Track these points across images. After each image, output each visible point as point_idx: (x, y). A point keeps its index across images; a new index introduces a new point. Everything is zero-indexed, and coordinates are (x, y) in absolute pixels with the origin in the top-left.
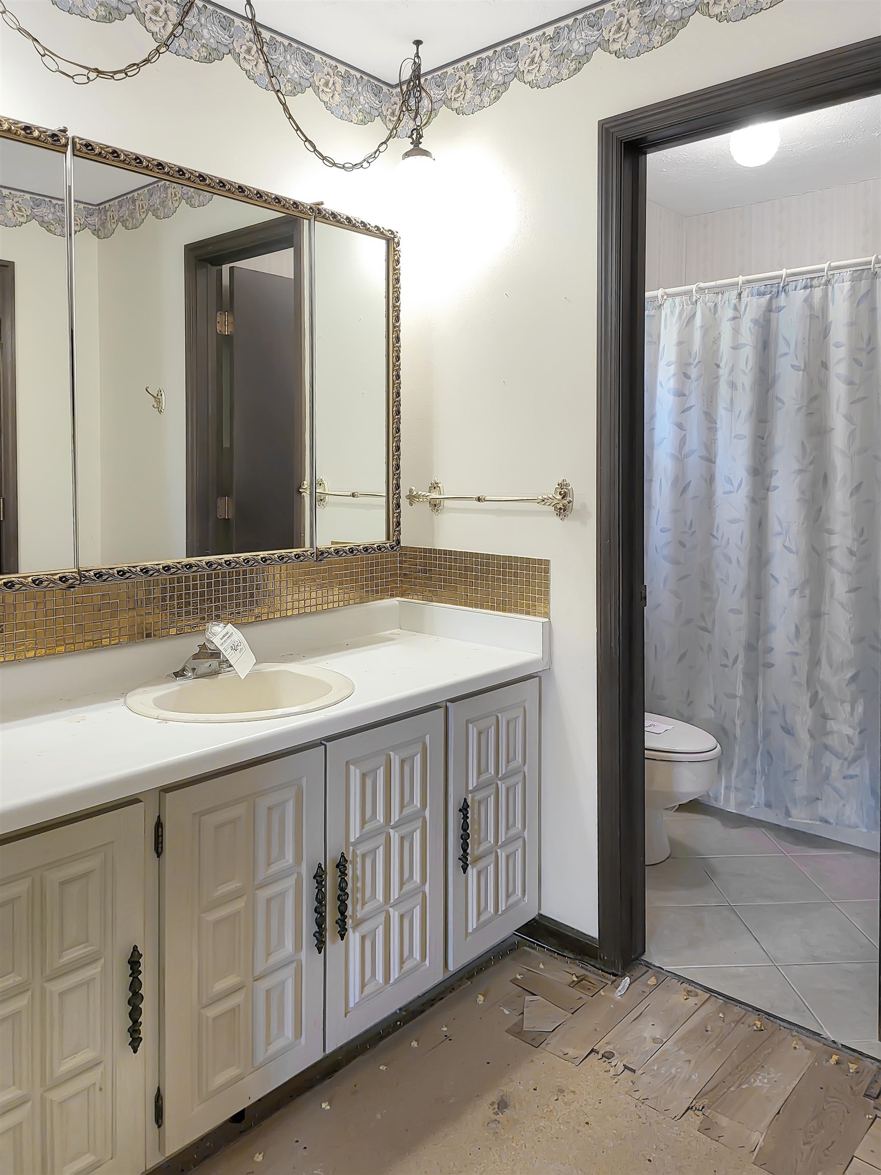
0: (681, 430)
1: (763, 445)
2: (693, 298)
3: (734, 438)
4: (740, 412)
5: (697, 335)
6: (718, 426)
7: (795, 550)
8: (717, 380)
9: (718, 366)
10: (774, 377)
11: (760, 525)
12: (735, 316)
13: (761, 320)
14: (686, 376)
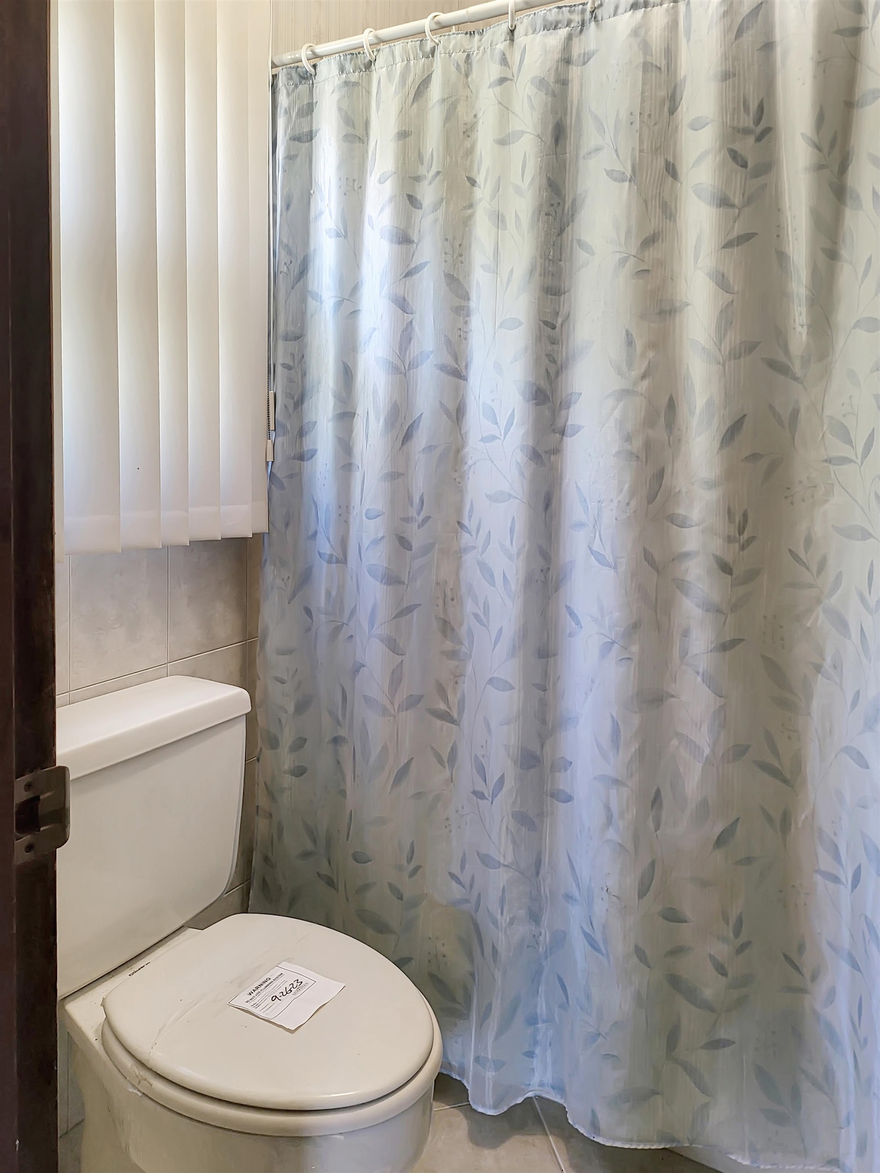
0: (404, 311)
1: (554, 341)
2: (426, 45)
3: (500, 326)
4: (512, 271)
5: (435, 117)
6: (473, 304)
7: (610, 559)
8: (469, 211)
9: (473, 182)
10: (574, 201)
11: (547, 505)
12: (502, 76)
13: (551, 80)
14: (413, 200)
